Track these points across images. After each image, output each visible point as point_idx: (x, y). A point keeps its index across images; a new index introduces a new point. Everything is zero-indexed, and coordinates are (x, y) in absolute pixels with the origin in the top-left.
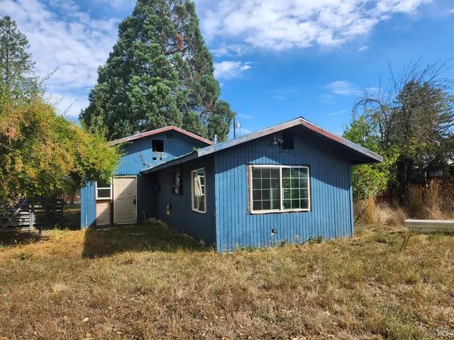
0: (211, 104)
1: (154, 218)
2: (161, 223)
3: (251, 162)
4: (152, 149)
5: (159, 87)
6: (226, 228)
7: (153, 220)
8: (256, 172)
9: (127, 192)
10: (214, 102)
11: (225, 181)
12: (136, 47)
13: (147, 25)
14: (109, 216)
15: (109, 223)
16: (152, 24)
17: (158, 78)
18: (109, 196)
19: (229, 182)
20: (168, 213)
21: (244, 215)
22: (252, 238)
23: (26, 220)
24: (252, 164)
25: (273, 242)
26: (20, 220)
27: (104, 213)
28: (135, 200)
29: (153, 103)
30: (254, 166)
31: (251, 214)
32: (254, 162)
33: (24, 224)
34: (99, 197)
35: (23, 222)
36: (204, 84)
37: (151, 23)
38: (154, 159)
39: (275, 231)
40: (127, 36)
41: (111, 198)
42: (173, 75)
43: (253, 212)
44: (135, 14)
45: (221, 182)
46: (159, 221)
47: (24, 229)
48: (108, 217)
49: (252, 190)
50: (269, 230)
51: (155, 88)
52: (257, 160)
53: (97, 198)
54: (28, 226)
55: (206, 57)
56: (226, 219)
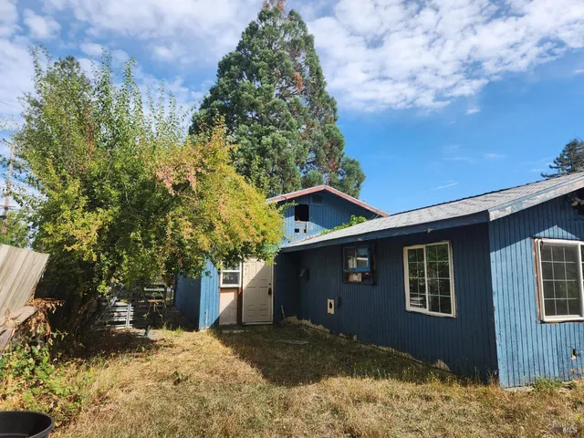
0: (337, 161)
1: (295, 317)
2: (312, 325)
3: (537, 235)
4: (293, 217)
5: (273, 139)
6: (509, 345)
7: (293, 319)
8: (546, 251)
9: (260, 276)
10: (339, 160)
11: (504, 263)
12: (243, 89)
13: (256, 61)
14: (235, 311)
15: (235, 322)
16: (264, 60)
17: (271, 127)
18: (237, 282)
19: (509, 266)
20: (331, 311)
21: (534, 323)
22: (546, 364)
23: (123, 314)
24: (539, 238)
25: (575, 371)
26: (116, 314)
27: (229, 308)
28: (270, 289)
29: (266, 159)
30: (544, 240)
31: (543, 322)
32: (542, 234)
33: (120, 320)
34: (224, 283)
35: (119, 316)
36: (328, 135)
37: (262, 59)
38: (297, 231)
39: (577, 352)
40: (231, 76)
41: (240, 286)
42: (291, 124)
43: (547, 319)
44: (239, 49)
45: (499, 264)
46: (305, 322)
47: (119, 327)
48: (234, 313)
49: (542, 280)
50: (570, 351)
51: (269, 140)
52: (546, 231)
53: (223, 286)
54: (123, 323)
55: (328, 102)
56: (508, 330)
